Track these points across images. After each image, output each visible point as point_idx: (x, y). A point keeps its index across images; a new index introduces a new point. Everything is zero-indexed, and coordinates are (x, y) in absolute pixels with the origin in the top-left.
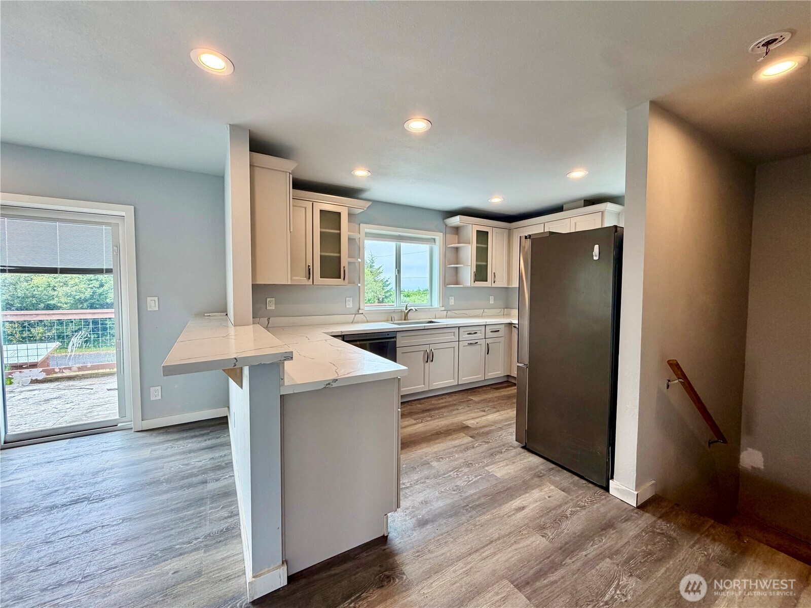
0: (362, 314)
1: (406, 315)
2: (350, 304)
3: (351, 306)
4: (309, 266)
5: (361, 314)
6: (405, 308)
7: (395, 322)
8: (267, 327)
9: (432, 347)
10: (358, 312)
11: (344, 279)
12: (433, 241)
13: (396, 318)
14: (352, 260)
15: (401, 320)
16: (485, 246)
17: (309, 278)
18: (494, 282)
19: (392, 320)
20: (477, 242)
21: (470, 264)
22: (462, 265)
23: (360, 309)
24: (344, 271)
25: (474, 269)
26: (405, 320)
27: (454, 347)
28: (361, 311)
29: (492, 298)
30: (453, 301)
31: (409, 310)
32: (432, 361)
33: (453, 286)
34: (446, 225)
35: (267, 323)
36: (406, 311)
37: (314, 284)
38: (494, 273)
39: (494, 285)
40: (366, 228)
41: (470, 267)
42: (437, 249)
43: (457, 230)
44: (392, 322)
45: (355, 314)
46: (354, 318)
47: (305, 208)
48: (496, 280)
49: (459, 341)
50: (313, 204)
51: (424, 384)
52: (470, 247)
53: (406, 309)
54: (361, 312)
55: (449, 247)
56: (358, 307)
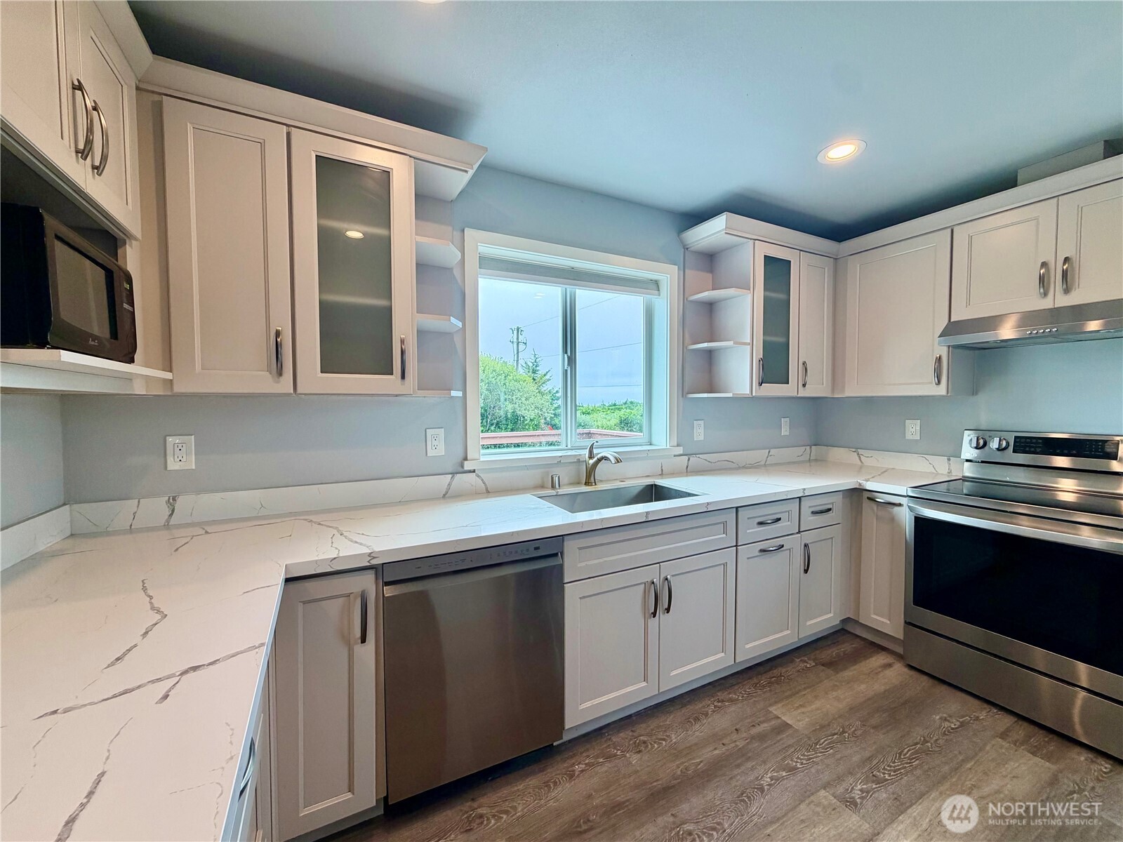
0: (474, 471)
1: (591, 471)
2: (438, 446)
3: (441, 451)
4: (278, 334)
5: (470, 472)
6: (586, 452)
7: (561, 491)
8: (167, 526)
9: (668, 570)
10: (462, 466)
11: (403, 377)
12: (655, 287)
13: (564, 480)
14: (432, 322)
15: (578, 483)
16: (782, 296)
17: (280, 373)
18: (804, 385)
19: (553, 487)
20: (767, 288)
21: (748, 341)
22: (730, 343)
23: (466, 459)
24: (403, 352)
25: (759, 353)
26: (587, 483)
27: (725, 565)
28: (468, 465)
29: (785, 422)
30: (702, 431)
31: (599, 460)
32: (668, 610)
33: (705, 395)
34: (686, 248)
35: (168, 513)
36: (591, 462)
37: (299, 390)
38: (804, 363)
39: (803, 393)
40: (483, 243)
41: (749, 348)
42: (665, 305)
43: (710, 259)
44: (553, 492)
45: (453, 474)
46: (449, 485)
47: (262, 145)
48: (808, 379)
49: (736, 546)
50: (288, 134)
51: (645, 679)
52: (750, 296)
53: (591, 458)
54: (472, 468)
55: (691, 301)
56: (461, 456)
